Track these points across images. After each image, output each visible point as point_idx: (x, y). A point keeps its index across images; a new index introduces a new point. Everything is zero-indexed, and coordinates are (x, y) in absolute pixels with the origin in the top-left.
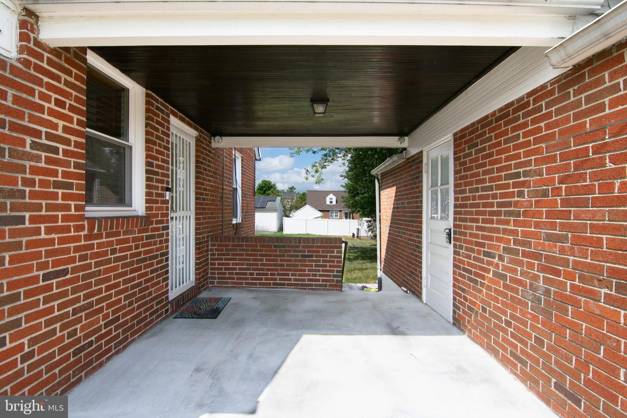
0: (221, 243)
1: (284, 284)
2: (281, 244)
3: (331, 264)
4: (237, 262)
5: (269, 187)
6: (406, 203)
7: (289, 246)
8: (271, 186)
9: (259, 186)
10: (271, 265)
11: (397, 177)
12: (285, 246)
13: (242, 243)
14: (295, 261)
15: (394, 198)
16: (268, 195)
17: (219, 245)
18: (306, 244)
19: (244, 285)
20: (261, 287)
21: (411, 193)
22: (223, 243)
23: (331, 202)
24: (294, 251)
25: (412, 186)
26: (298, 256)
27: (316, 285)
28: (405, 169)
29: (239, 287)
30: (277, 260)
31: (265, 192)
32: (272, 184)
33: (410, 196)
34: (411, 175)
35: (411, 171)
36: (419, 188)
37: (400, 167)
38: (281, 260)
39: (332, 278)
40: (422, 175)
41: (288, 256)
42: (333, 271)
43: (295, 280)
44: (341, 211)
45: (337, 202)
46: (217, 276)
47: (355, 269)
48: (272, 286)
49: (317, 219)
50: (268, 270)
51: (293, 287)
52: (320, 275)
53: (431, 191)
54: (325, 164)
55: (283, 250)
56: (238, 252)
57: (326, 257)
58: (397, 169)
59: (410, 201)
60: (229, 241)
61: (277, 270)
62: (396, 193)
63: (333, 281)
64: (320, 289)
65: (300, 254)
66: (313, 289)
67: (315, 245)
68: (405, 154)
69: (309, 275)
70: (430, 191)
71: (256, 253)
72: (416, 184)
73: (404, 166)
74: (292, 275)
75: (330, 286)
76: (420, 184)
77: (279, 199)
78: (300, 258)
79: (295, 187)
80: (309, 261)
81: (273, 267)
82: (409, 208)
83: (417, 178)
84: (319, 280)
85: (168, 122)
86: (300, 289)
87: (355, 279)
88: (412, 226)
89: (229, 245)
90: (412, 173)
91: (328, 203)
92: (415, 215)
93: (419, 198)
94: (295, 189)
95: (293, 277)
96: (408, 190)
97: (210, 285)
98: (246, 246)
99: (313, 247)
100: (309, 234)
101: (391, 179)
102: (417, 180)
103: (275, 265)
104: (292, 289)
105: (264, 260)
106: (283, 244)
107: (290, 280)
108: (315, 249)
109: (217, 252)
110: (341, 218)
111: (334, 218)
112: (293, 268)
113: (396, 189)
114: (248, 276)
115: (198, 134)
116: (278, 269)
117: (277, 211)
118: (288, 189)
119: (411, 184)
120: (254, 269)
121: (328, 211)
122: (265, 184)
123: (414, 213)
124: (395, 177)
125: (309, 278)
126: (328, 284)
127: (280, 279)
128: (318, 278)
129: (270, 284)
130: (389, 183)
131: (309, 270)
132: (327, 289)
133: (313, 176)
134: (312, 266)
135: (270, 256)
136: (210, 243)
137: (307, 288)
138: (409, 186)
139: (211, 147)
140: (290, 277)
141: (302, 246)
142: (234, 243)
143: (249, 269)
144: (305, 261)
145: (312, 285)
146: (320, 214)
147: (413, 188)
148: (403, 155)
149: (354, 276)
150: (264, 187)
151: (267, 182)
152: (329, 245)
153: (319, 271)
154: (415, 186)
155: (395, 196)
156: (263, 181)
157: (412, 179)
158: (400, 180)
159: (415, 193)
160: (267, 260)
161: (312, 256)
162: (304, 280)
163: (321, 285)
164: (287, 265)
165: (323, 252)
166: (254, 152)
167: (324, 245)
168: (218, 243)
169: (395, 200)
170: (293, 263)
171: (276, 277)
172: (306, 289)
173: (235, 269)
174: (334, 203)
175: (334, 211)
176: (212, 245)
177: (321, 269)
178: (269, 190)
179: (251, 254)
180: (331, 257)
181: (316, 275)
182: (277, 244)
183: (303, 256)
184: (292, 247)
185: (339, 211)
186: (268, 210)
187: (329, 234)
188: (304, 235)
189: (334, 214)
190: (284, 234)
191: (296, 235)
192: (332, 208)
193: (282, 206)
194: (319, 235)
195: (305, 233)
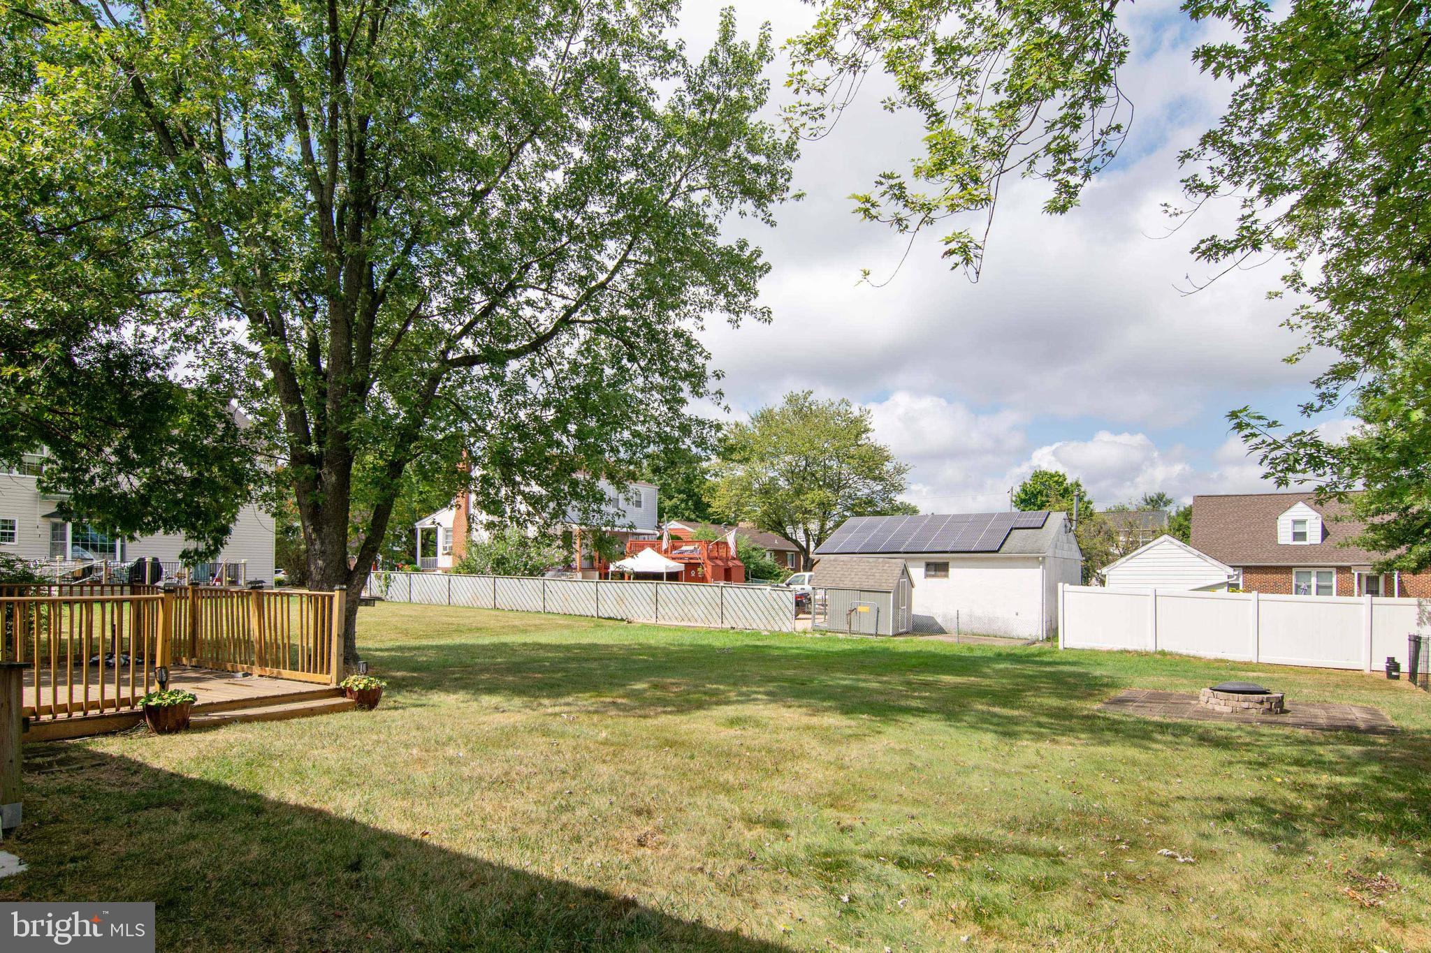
5: (1055, 493)
8: (1065, 490)
23: (1299, 536)
32: (1070, 482)
44: (1343, 570)
45: (1325, 534)
49: (1208, 592)
77: (1056, 519)
79: (1168, 496)
91: (1285, 536)
94: (1167, 503)
100: (1171, 654)
117: (1041, 563)
118: (1141, 502)
121: (1288, 569)
122: (1044, 484)
150: (1040, 492)
151: (1052, 476)
156: (1037, 476)
174: (1314, 537)
175: (1314, 572)
185: (1334, 571)
186: (1011, 558)
187: (1265, 658)
188: (1147, 654)
189: (1314, 581)
190: (1061, 647)
191: (1109, 652)
192: (1305, 559)
193: (1075, 547)
194: (1217, 660)
195: (1150, 647)
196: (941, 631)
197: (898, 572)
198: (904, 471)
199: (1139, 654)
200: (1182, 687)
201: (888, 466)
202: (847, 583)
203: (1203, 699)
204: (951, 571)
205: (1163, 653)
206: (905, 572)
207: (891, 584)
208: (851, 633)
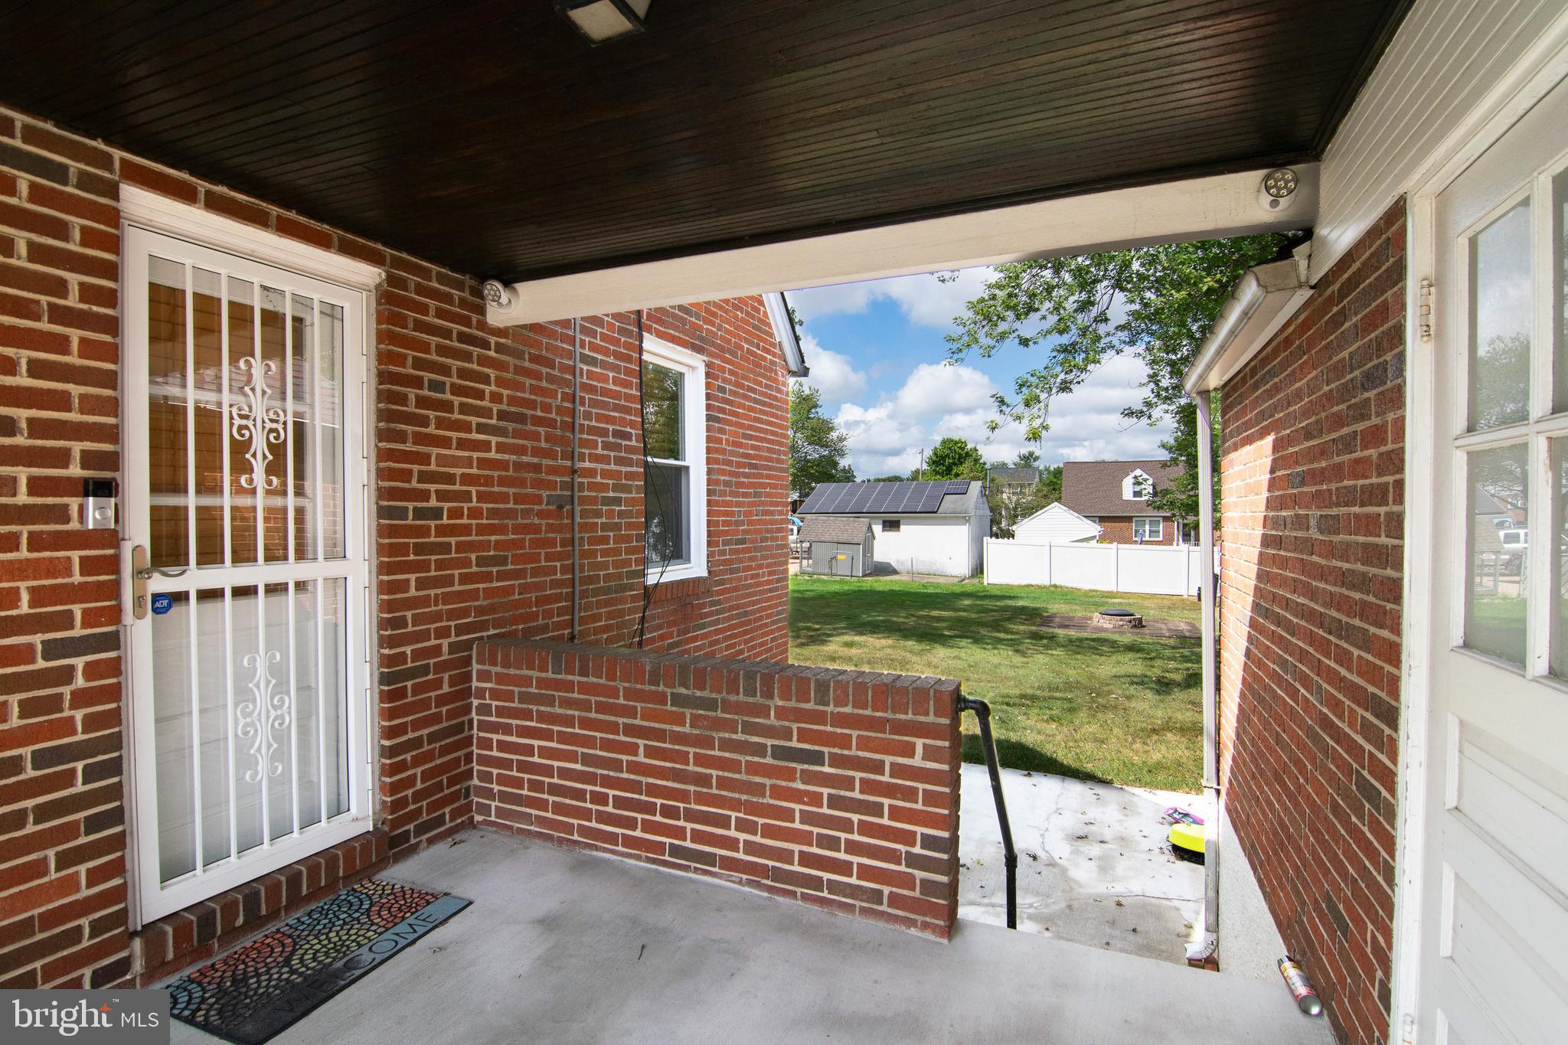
0: (505, 671)
1: (709, 859)
2: (698, 693)
3: (901, 803)
4: (554, 745)
5: (960, 456)
6: (1313, 523)
7: (727, 706)
8: (967, 454)
9: (935, 454)
10: (661, 773)
11: (1277, 389)
12: (711, 705)
13: (570, 677)
14: (753, 768)
15: (1265, 494)
16: (957, 475)
17: (501, 679)
18: (793, 704)
19: (576, 837)
20: (629, 856)
21: (1337, 471)
22: (512, 671)
23: (1137, 494)
24: (748, 728)
25: (1345, 431)
26: (760, 751)
27: (833, 886)
28: (1311, 343)
29: (561, 841)
30: (683, 758)
31: (949, 470)
32: (969, 447)
33: (1333, 486)
34: (1338, 370)
35: (1341, 349)
36: (1384, 442)
37: (1288, 342)
38: (700, 760)
39: (902, 868)
40: (1401, 358)
41: (726, 745)
42: (908, 838)
43: (751, 848)
44: (1167, 519)
45: (1155, 492)
46: (496, 788)
47: (1167, 727)
48: (667, 858)
49: (1084, 544)
50: (653, 790)
51: (744, 877)
52: (853, 848)
53: (1474, 458)
54: (1070, 377)
55: (706, 717)
56: (558, 710)
57: (878, 767)
58: (1276, 353)
59: (1334, 511)
60: (531, 668)
61: (683, 796)
62: (1272, 471)
63: (908, 881)
64: (849, 908)
65: (769, 742)
66: (822, 901)
67: (830, 708)
68: (1303, 264)
69: (804, 838)
70: (1459, 463)
71: (613, 718)
72: (1364, 417)
73: (1305, 326)
74: (742, 826)
75: (895, 901)
76: (1390, 417)
77: (976, 487)
78: (769, 760)
80: (809, 778)
81: (670, 784)
82: (1331, 551)
83: (1372, 379)
84: (844, 868)
85: (113, 217)
86: (770, 889)
87: (1159, 766)
88: (1344, 658)
89: (527, 681)
90: (1345, 354)
91: (1127, 494)
92: (1357, 596)
93: (1384, 502)
94: (1036, 459)
95: (742, 836)
96: (1323, 452)
97: (478, 818)
98: (584, 688)
99: (819, 718)
100: (1060, 587)
101: (1257, 402)
102: (1371, 394)
103: (678, 776)
104: (740, 882)
105: (641, 750)
106: (706, 694)
107: (732, 844)
108: (829, 728)
109: (494, 703)
110: (1168, 541)
111: (1147, 538)
112: (744, 797)
113: (1276, 447)
114: (588, 805)
115: (384, 275)
116: (687, 792)
117: (968, 521)
118: (1018, 460)
119: (1339, 421)
120: (607, 782)
121: (1129, 519)
122: (950, 449)
123: (1352, 587)
124: (1270, 394)
125: (805, 848)
126: (886, 890)
127: (697, 837)
128: (842, 856)
129: (659, 848)
130: (1247, 426)
131: (806, 818)
132: (883, 914)
133: (1019, 418)
134: (816, 799)
135: (660, 735)
136: (475, 667)
137: (799, 890)
138: (1330, 430)
139: (483, 326)
140: (733, 833)
141: (777, 708)
142: (544, 675)
143: (590, 779)
144: (790, 775)
145: (817, 883)
146: (1094, 529)
147: (1348, 444)
148: (1295, 267)
149: (1156, 756)
150: (948, 455)
151: (956, 443)
152: (889, 715)
153: (846, 826)
154: (1360, 427)
155: (1272, 485)
156: (944, 442)
157: (1346, 392)
158: (1289, 404)
159: (1359, 468)
160: (650, 752)
161: (817, 758)
162: (786, 856)
163: (854, 891)
164: (723, 783)
165: (863, 743)
166: (781, 349)
167: (868, 712)
168: (499, 669)
169: (1270, 504)
170: (743, 777)
171: (681, 823)
172: (793, 894)
173: (548, 771)
174: (1148, 495)
175: (1147, 520)
176: (484, 676)
177: (855, 818)
178: (961, 463)
179: (595, 720)
180: (898, 771)
181: (832, 843)
182: (683, 690)
183: (780, 753)
184: (738, 708)
185: (1161, 519)
186: (945, 517)
187: (1121, 589)
188: (1045, 587)
189: (1147, 527)
190: (985, 583)
191: (1019, 586)
192: (1141, 512)
193: (986, 506)
194: (1091, 591)
195: (1047, 583)
196: (895, 572)
197: (865, 528)
198: (845, 439)
199: (1039, 587)
200: (1079, 612)
201: (834, 435)
202: (827, 537)
203: (1095, 620)
204: (902, 527)
205: (1055, 586)
206: (870, 528)
207: (860, 538)
208: (832, 575)
